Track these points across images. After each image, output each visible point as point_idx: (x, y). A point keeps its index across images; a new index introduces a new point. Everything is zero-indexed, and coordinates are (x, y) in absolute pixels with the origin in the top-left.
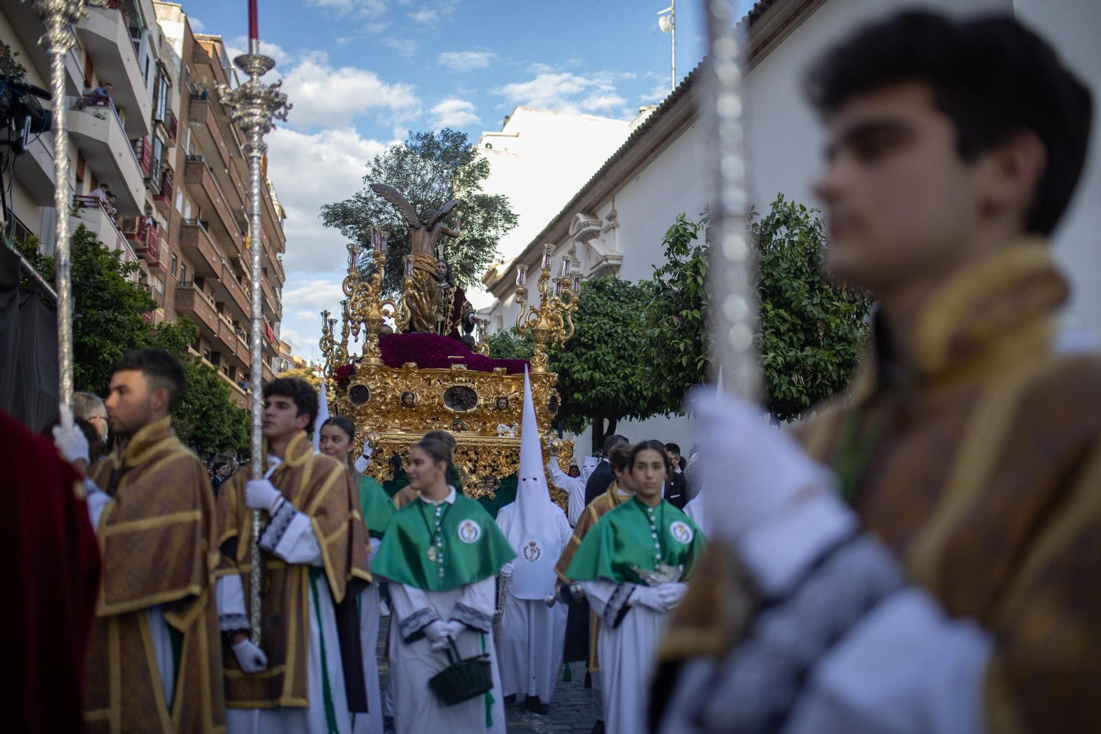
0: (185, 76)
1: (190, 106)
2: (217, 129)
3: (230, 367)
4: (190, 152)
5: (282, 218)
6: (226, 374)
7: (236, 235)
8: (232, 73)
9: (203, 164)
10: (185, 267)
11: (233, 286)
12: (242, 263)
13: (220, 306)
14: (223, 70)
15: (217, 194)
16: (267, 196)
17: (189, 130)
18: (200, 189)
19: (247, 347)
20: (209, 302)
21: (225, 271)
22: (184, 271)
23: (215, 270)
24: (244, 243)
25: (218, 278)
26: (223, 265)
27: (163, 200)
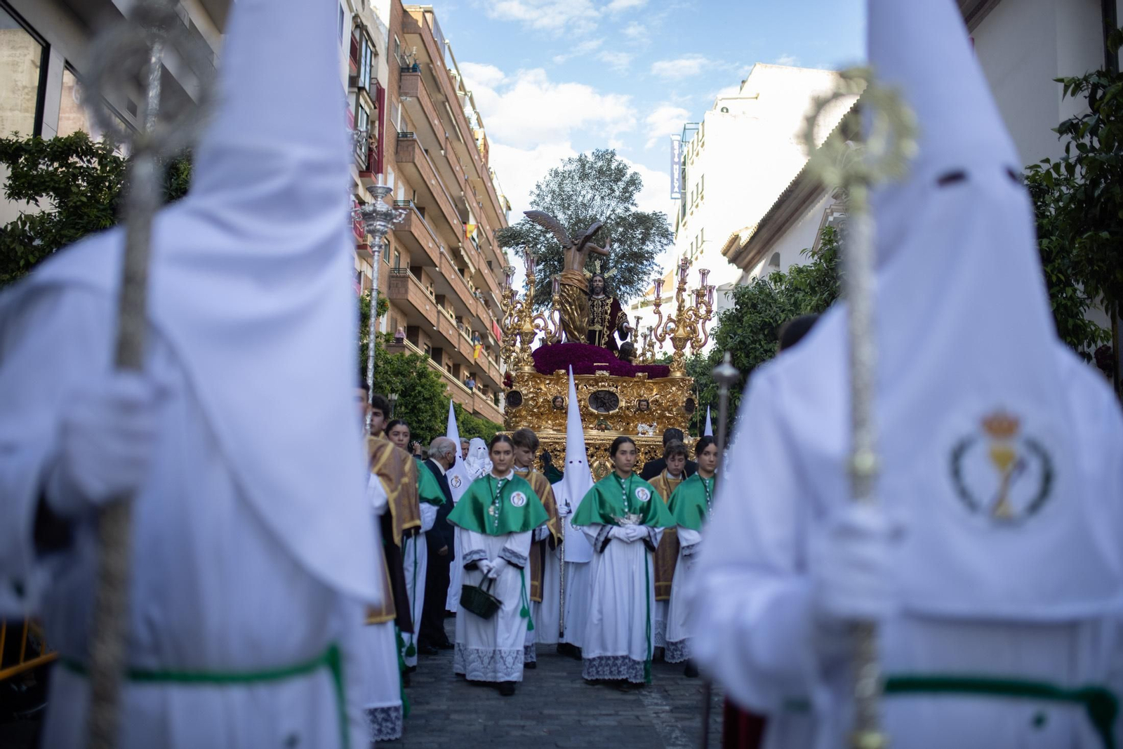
0: (393, 47)
1: (400, 80)
2: (429, 105)
3: (454, 365)
4: (401, 129)
5: (507, 210)
6: (449, 371)
7: (455, 222)
8: (446, 47)
9: (415, 141)
10: (399, 253)
11: (453, 277)
12: (463, 253)
13: (440, 299)
14: (435, 42)
15: (431, 175)
16: (489, 184)
17: (400, 105)
18: (414, 170)
19: (472, 343)
20: (428, 293)
21: (444, 260)
22: (398, 258)
23: (432, 257)
24: (465, 232)
25: (437, 266)
26: (441, 253)
27: (370, 176)
